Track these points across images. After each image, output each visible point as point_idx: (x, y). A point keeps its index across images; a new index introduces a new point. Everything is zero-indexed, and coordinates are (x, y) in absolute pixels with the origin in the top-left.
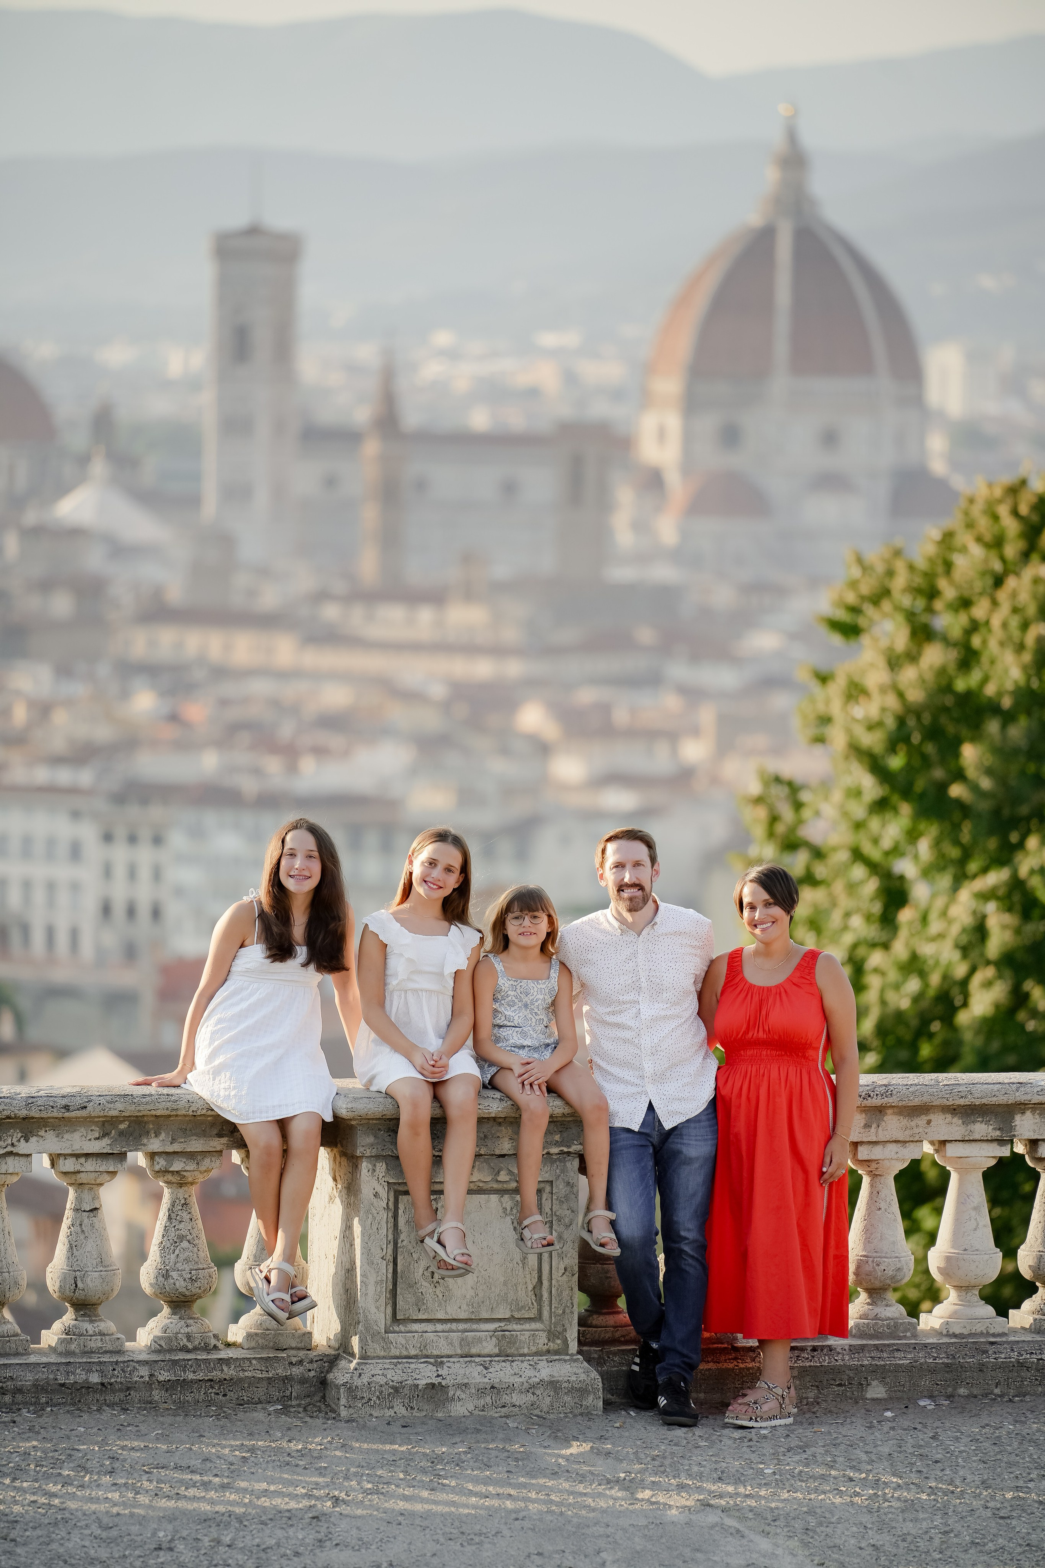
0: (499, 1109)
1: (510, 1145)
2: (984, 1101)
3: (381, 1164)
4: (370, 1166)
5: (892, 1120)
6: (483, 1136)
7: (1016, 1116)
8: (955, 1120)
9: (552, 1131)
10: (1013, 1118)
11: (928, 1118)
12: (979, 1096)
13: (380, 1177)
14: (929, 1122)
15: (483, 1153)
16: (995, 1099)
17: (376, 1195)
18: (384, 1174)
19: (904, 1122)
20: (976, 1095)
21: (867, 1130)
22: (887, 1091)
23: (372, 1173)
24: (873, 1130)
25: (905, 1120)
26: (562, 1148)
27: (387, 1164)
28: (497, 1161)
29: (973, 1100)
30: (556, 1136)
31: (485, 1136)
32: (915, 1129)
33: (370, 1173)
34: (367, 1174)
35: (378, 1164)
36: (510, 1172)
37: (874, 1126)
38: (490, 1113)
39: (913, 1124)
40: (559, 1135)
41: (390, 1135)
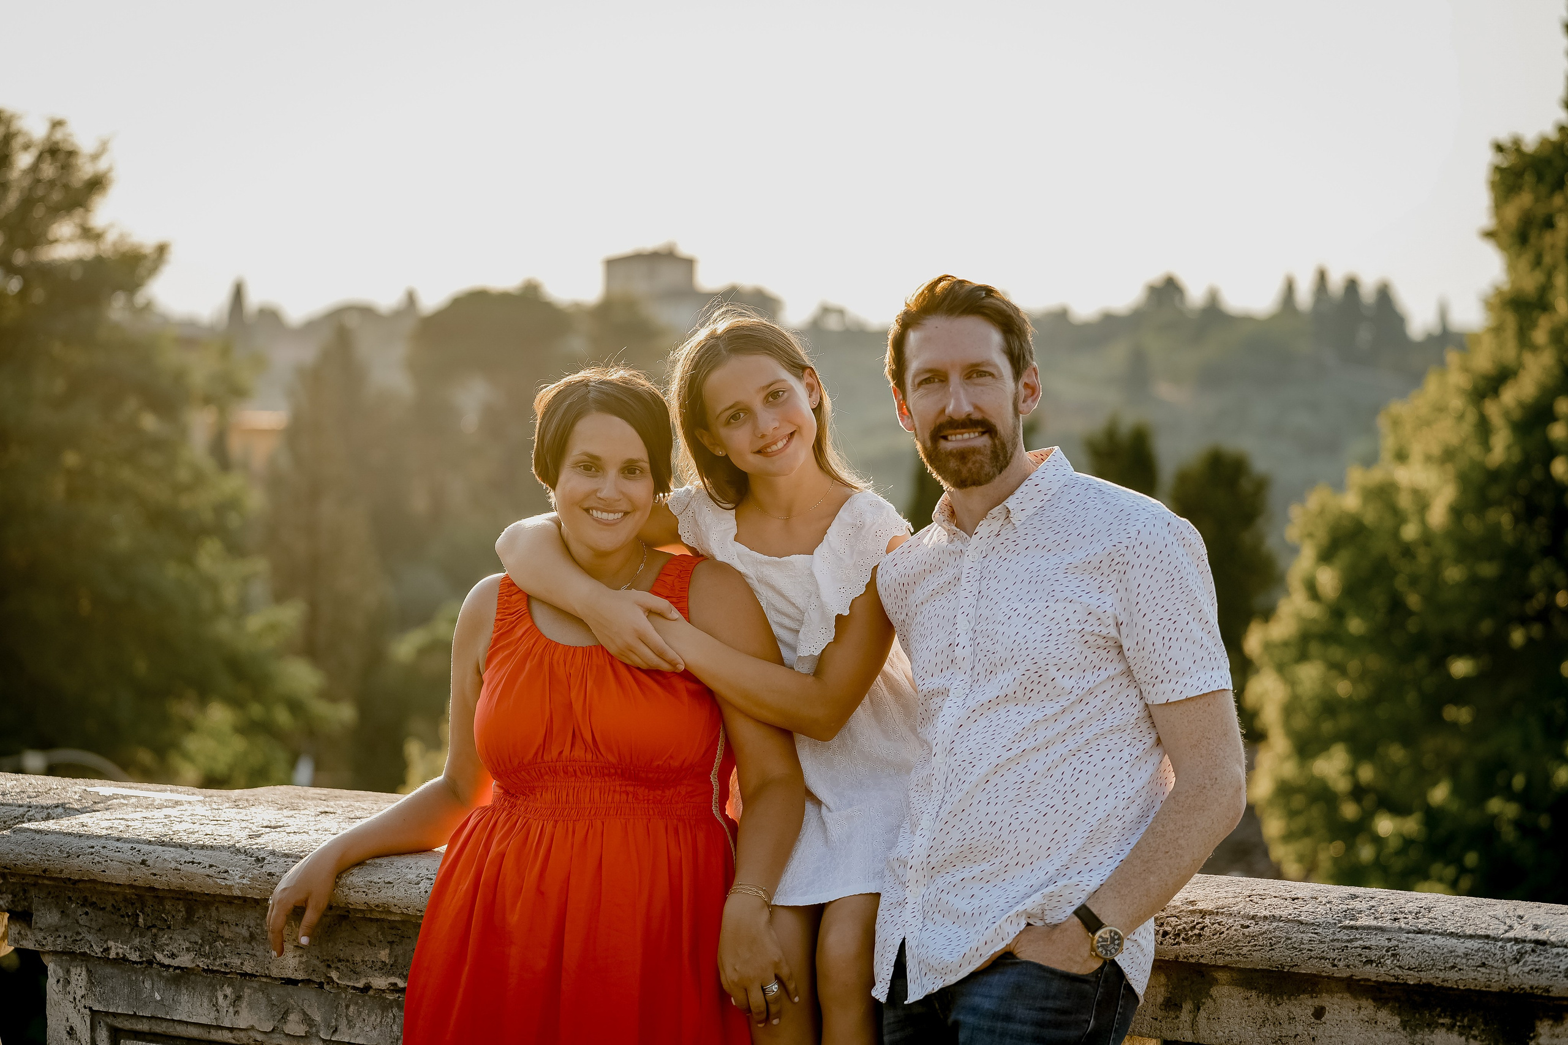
0: (245, 881)
1: (297, 959)
2: (1426, 977)
3: (79, 970)
4: (61, 973)
5: (1230, 996)
6: (247, 934)
7: (1538, 1023)
8: (1383, 1015)
9: (374, 941)
10: (1533, 1028)
11: (1317, 1002)
12: (1413, 963)
13: (78, 998)
14: (1319, 1013)
15: (249, 971)
16: (1453, 975)
17: (71, 1032)
18: (83, 992)
19: (1261, 1005)
20: (1406, 961)
21: (1172, 1014)
22: (1194, 928)
23: (64, 987)
24: (1185, 1015)
25: (1262, 1002)
26: (393, 980)
27: (88, 971)
28: (282, 991)
29: (1398, 972)
30: (383, 953)
31: (252, 937)
32: (1286, 1026)
33: (60, 985)
34: (54, 987)
35: (73, 970)
36: (307, 1020)
37: (1187, 1006)
38: (230, 887)
39: (1281, 1012)
40: (387, 951)
41: (87, 913)
